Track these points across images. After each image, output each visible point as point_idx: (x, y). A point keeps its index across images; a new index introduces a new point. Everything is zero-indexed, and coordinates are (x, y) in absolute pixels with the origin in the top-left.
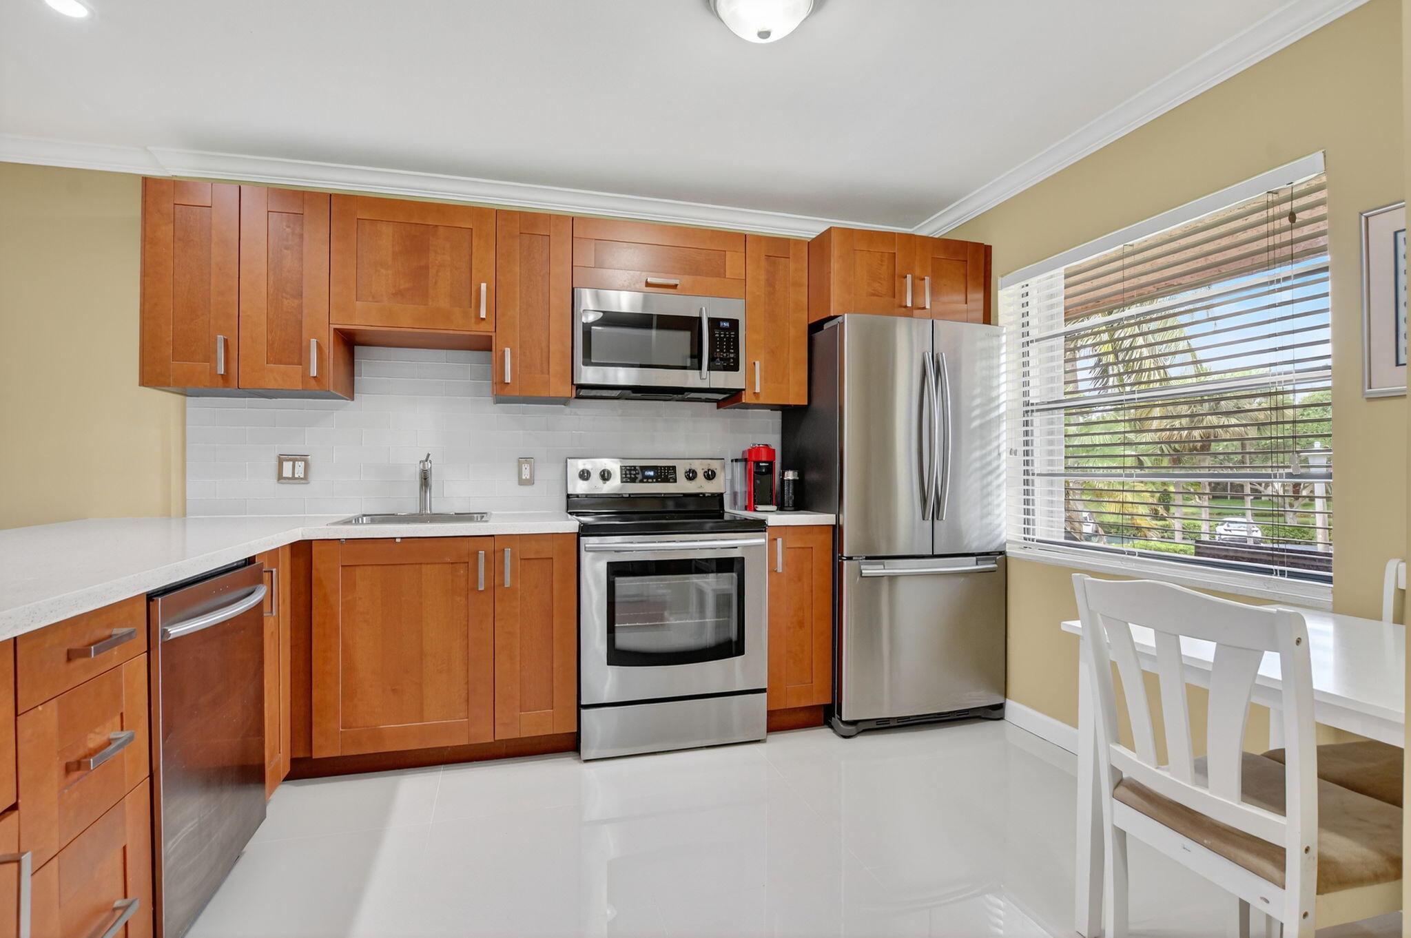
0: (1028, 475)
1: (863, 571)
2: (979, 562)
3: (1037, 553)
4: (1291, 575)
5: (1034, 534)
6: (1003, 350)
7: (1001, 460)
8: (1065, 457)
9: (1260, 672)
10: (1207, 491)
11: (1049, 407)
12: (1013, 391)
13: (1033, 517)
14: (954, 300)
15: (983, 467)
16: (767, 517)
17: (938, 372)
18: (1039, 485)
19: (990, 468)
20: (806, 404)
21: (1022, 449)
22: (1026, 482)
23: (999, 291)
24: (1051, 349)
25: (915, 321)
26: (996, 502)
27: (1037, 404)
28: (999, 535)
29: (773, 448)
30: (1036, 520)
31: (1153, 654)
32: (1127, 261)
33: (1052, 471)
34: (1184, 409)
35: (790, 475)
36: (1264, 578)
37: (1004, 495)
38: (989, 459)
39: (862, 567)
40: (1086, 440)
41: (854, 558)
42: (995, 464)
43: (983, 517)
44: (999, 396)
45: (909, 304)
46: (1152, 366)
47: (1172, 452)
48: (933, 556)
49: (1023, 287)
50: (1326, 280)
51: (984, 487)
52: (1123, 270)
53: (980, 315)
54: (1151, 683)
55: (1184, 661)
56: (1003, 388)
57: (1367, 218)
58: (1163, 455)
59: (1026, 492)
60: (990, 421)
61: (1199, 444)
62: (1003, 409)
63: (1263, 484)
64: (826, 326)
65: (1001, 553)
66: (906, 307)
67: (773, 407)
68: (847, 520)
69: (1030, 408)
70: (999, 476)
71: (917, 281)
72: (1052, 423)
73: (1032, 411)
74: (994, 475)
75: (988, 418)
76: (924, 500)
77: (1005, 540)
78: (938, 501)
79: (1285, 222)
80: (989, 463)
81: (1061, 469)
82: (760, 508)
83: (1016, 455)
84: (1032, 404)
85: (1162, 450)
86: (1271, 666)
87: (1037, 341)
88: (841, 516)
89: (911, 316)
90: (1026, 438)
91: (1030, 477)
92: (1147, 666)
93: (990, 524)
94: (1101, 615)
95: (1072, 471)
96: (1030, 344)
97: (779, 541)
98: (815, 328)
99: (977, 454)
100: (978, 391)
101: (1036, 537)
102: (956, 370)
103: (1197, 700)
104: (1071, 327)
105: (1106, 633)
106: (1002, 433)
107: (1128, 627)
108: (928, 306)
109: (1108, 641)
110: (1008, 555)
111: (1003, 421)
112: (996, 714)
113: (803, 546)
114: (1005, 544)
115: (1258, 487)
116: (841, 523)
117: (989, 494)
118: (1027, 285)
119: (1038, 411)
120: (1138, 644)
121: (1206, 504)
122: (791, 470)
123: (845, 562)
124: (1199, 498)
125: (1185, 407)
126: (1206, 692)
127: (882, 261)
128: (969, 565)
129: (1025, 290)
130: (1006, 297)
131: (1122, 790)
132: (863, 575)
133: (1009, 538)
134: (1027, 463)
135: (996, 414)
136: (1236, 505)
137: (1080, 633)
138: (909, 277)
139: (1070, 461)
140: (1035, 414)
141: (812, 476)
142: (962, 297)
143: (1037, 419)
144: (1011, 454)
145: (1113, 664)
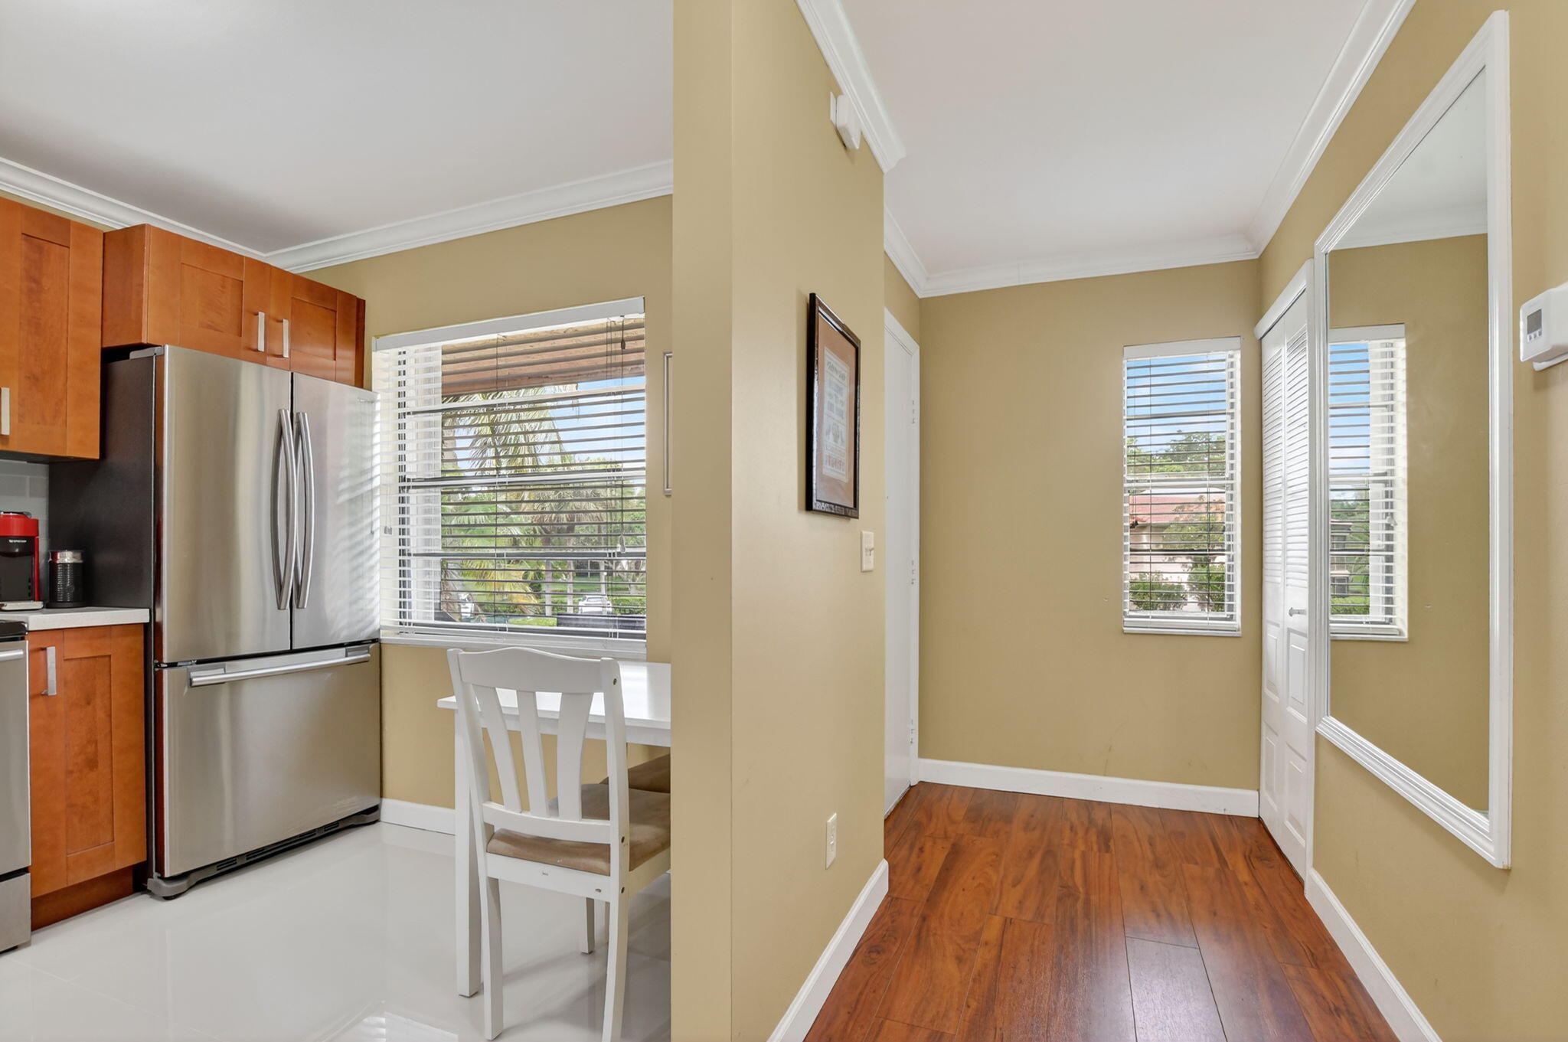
0: (404, 555)
1: (194, 680)
2: (349, 654)
3: (412, 638)
4: (622, 635)
5: (410, 617)
6: (378, 418)
7: (374, 539)
8: (442, 537)
9: (591, 713)
10: (572, 568)
11: (426, 483)
12: (387, 464)
13: (409, 600)
14: (320, 353)
15: (351, 548)
16: (27, 618)
17: (299, 434)
18: (416, 566)
19: (360, 548)
20: (95, 455)
21: (396, 527)
22: (402, 563)
23: (373, 353)
24: (429, 424)
25: (266, 369)
26: (368, 586)
27: (414, 480)
28: (372, 622)
29: (33, 517)
30: (413, 603)
31: (515, 713)
32: (501, 350)
33: (429, 550)
34: (552, 495)
35: (67, 557)
36: (602, 641)
37: (377, 577)
38: (359, 537)
39: (193, 674)
40: (465, 520)
41: (179, 664)
42: (367, 543)
43: (352, 603)
44: (372, 468)
45: (261, 347)
46: (527, 453)
47: (544, 533)
48: (292, 651)
49: (400, 353)
50: (642, 399)
51: (356, 568)
52: (497, 358)
53: (351, 375)
54: (515, 738)
55: (540, 715)
56: (377, 460)
57: (668, 357)
58: (535, 536)
59: (402, 574)
60: (362, 495)
61: (565, 527)
62: (377, 482)
63: (614, 562)
64: (133, 355)
65: (374, 641)
66: (256, 350)
67: (33, 458)
68: (166, 614)
69: (406, 484)
70: (372, 556)
71: (273, 323)
72: (429, 501)
73: (409, 487)
74: (365, 557)
75: (359, 492)
76: (280, 587)
77: (378, 627)
78: (298, 588)
79: (618, 347)
80: (359, 543)
81: (438, 549)
82: (9, 606)
83: (391, 534)
84: (409, 480)
85: (534, 531)
86: (598, 706)
87: (415, 413)
88: (158, 611)
89: (264, 363)
90: (402, 516)
91: (406, 558)
92: (512, 726)
93: (362, 609)
94: (473, 685)
95: (450, 551)
96: (407, 416)
97: (51, 652)
98: (112, 356)
99: (346, 532)
100: (346, 461)
101: (413, 621)
102: (320, 432)
103: (549, 744)
104: (447, 405)
105: (478, 703)
106: (376, 509)
107: (495, 690)
108: (286, 355)
109: (480, 710)
110: (382, 642)
111: (377, 496)
112: (371, 817)
113: (95, 655)
114: (379, 630)
115: (610, 565)
116: (157, 620)
117: (360, 577)
118: (404, 353)
119: (415, 487)
120: (505, 707)
121: (571, 580)
122: (69, 549)
123: (166, 672)
124: (566, 575)
125: (552, 492)
126: (555, 737)
127: (223, 287)
128: (338, 657)
129: (402, 357)
130: (382, 361)
131: (494, 843)
132: (194, 684)
133: (383, 624)
134: (402, 542)
135: (368, 487)
136: (594, 580)
137: (455, 707)
138: (261, 315)
139: (449, 540)
140: (411, 490)
141: (106, 559)
142: (330, 352)
143: (413, 495)
144: (385, 533)
145: (485, 730)
